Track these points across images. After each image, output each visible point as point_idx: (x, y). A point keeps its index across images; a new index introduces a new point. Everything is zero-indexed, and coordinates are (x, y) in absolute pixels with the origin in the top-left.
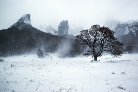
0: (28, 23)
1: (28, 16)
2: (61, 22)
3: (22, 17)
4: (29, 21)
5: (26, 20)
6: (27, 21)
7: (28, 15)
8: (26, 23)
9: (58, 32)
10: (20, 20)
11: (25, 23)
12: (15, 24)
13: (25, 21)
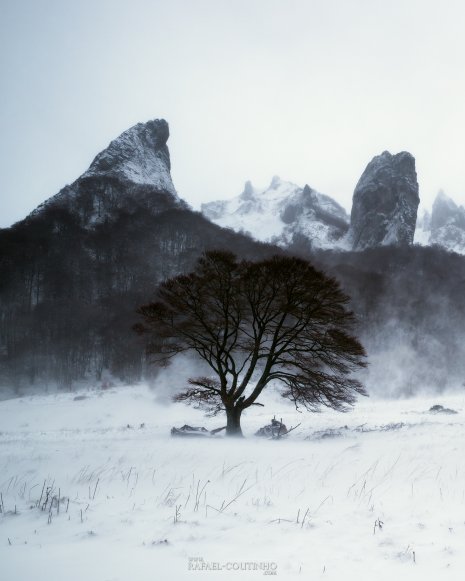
0: (149, 181)
1: (156, 135)
2: (370, 167)
3: (111, 146)
4: (160, 163)
5: (141, 162)
6: (149, 168)
7: (150, 125)
8: (138, 179)
9: (351, 230)
10: (100, 163)
11: (131, 183)
12: (64, 191)
13: (130, 165)
